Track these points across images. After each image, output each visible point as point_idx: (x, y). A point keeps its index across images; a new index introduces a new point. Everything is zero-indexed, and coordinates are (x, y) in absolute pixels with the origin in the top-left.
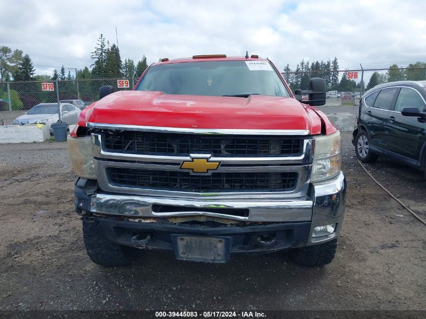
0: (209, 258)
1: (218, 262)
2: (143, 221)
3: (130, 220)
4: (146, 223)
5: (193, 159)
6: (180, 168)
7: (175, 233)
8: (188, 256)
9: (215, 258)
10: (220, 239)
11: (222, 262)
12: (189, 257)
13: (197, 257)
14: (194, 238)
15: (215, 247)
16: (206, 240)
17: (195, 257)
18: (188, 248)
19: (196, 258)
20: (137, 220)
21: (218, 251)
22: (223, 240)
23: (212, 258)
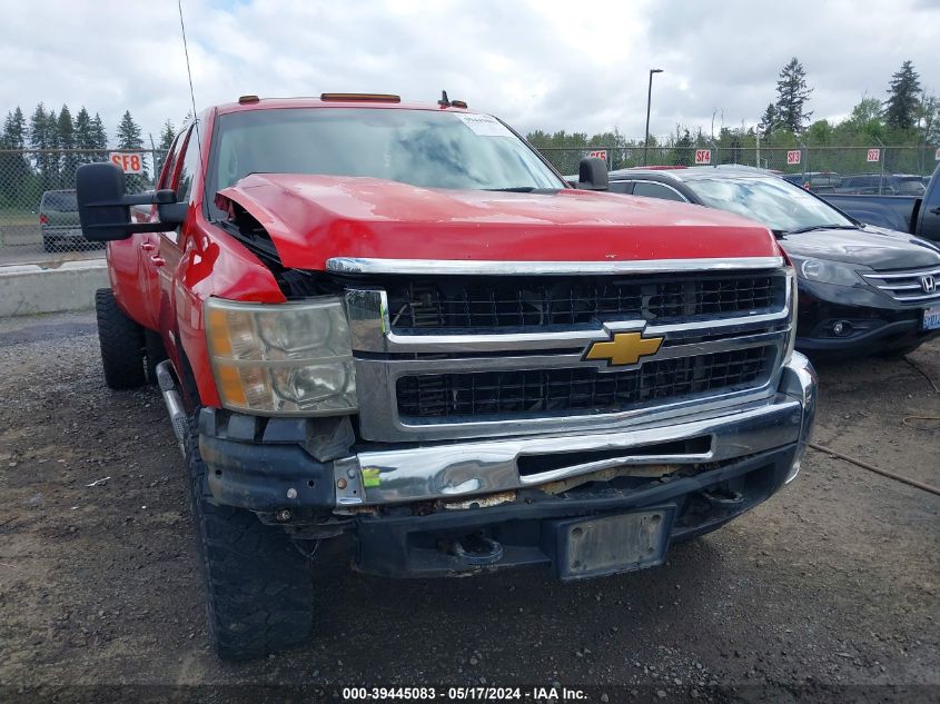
0: (629, 561)
1: (648, 565)
2: (482, 504)
3: (448, 506)
4: (489, 507)
5: (612, 334)
6: (584, 359)
7: (567, 518)
8: (585, 567)
9: (641, 557)
10: (656, 513)
11: (655, 563)
12: (588, 569)
13: (603, 565)
14: (601, 522)
15: (645, 532)
16: (626, 521)
17: (602, 565)
18: (589, 549)
19: (601, 569)
20: (466, 505)
21: (648, 541)
22: (662, 514)
23: (636, 560)
